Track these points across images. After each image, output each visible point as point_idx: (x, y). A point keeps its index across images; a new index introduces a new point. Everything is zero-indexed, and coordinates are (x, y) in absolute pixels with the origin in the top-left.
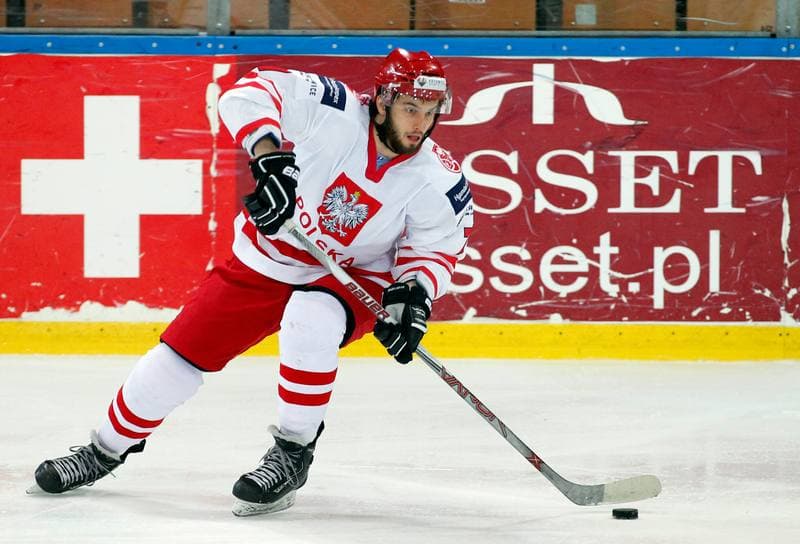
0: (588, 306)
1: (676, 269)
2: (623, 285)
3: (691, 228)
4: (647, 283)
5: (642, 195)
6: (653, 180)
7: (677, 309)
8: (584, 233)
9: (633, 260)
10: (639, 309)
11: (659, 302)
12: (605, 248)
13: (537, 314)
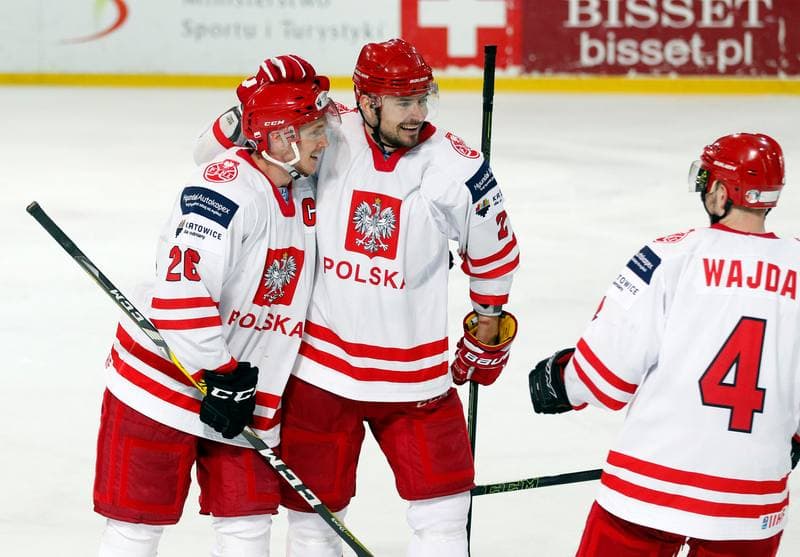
0: (689, 69)
1: (730, 52)
2: (704, 60)
3: (737, 33)
4: (716, 59)
5: (715, 17)
6: (719, 10)
7: (731, 70)
8: (686, 34)
9: (710, 47)
10: (712, 70)
11: (721, 67)
12: (697, 42)
13: (665, 73)
